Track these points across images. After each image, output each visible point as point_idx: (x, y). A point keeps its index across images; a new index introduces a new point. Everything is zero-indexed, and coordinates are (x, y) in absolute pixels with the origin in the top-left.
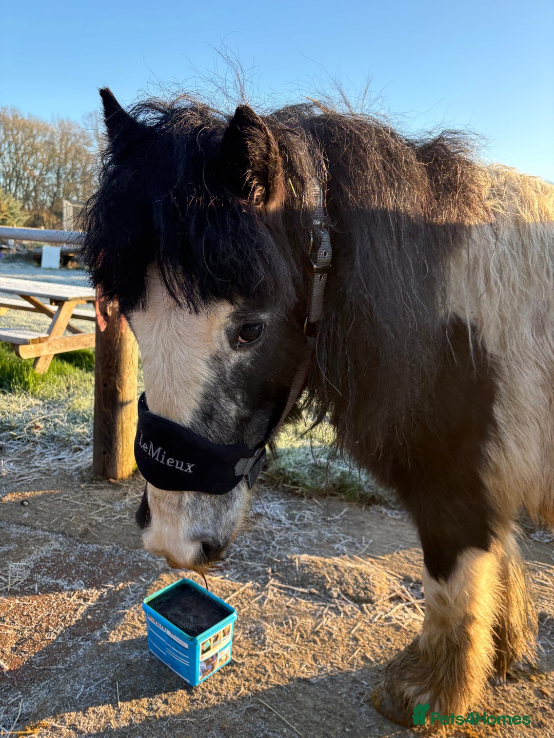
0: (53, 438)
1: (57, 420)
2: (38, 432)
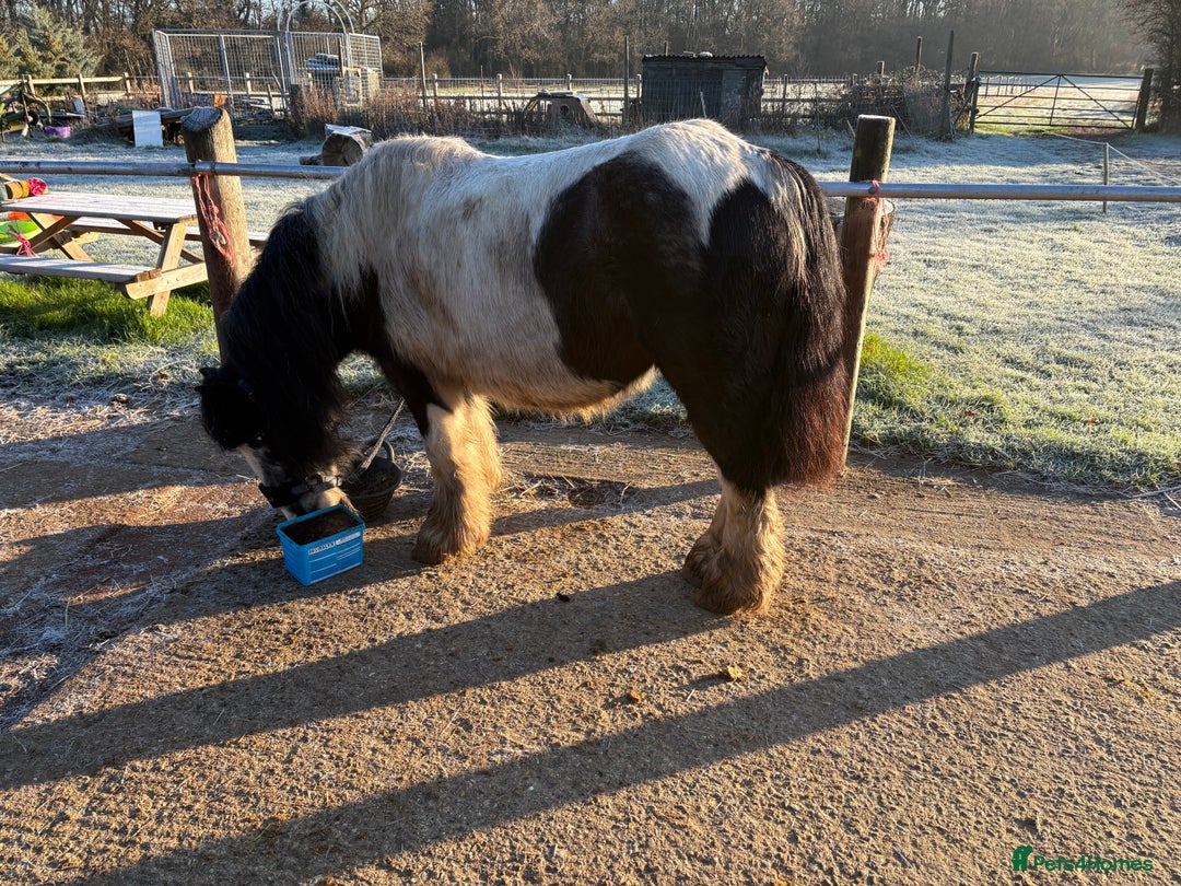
0: (183, 386)
1: (184, 367)
2: (165, 383)
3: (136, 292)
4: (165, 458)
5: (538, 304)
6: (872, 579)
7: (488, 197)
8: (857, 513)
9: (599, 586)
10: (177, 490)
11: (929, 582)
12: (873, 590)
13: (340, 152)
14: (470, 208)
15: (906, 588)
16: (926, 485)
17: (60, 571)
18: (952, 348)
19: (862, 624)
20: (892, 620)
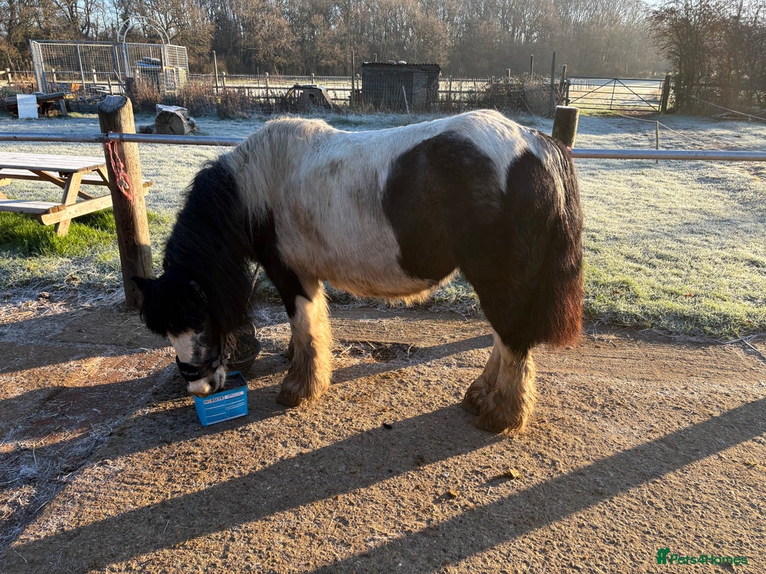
0: (89, 285)
1: (89, 272)
2: (76, 283)
3: (48, 220)
4: (85, 337)
5: (386, 231)
6: (583, 404)
7: (347, 159)
8: (562, 360)
9: (409, 417)
10: (98, 360)
11: (619, 404)
12: (585, 411)
13: (167, 123)
14: (334, 167)
15: (606, 409)
16: (599, 339)
17: (24, 423)
18: (592, 250)
19: (585, 435)
20: (604, 431)
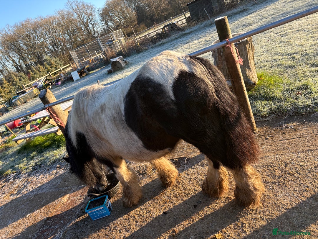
4: (66, 184)
6: (268, 177)
7: (107, 103)
9: (177, 204)
10: (68, 195)
11: (289, 173)
12: (268, 182)
13: (115, 65)
14: (102, 108)
15: (281, 179)
16: (286, 127)
17: (37, 234)
18: (291, 67)
19: (265, 201)
20: (276, 196)
